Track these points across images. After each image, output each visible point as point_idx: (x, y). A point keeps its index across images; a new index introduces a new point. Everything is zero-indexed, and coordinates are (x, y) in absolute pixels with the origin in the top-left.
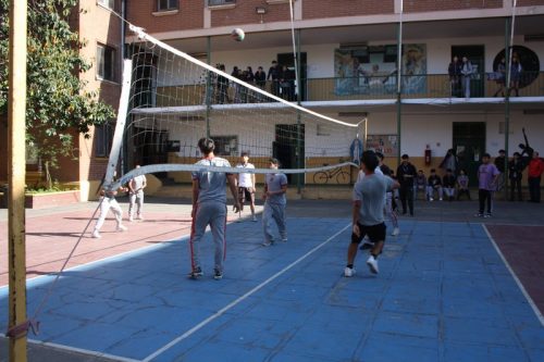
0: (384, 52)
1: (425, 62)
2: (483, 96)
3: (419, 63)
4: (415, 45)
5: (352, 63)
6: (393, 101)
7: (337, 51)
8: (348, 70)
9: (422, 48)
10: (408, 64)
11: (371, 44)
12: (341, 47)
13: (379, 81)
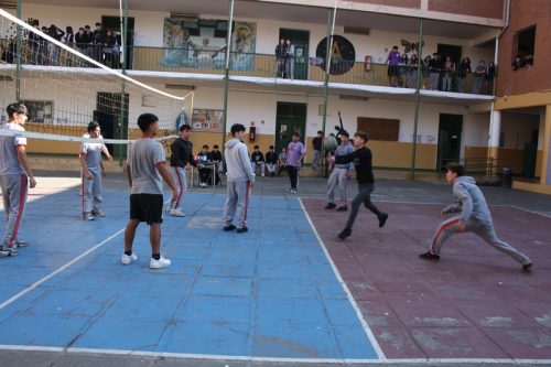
0: (215, 27)
1: (254, 41)
2: (306, 79)
3: (249, 41)
4: (245, 23)
5: (181, 34)
6: (221, 77)
7: (167, 20)
8: (178, 40)
9: (252, 27)
10: (238, 41)
11: (202, 17)
12: (172, 16)
13: (208, 56)
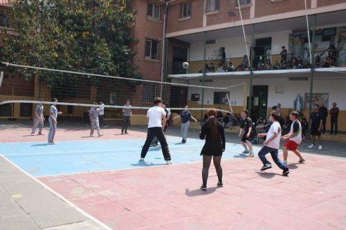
0: (322, 34)
5: (300, 43)
7: (291, 35)
8: (297, 48)
10: (339, 42)
12: (293, 32)
